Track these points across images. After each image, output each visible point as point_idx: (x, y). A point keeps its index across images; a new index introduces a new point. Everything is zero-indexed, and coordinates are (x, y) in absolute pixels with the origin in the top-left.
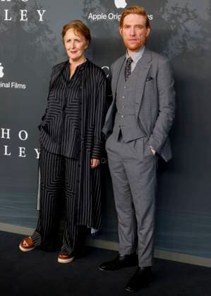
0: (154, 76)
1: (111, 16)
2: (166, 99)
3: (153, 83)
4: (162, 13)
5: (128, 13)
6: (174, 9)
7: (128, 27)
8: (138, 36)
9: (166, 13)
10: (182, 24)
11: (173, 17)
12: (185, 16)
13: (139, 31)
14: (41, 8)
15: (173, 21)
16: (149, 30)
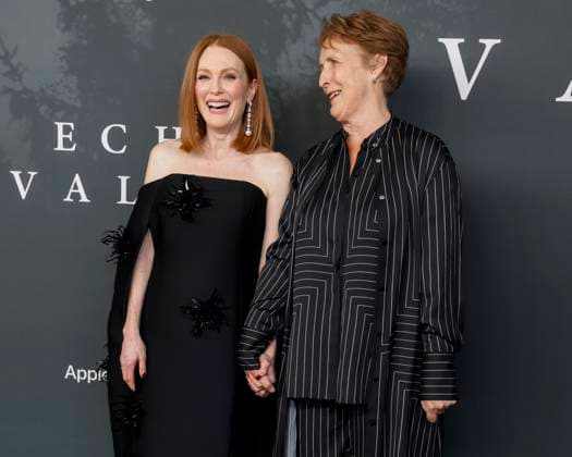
10: (311, 11)
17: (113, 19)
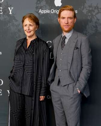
0: (79, 47)
1: (52, 11)
2: (86, 60)
3: (79, 51)
4: (83, 9)
5: (63, 10)
6: (90, 7)
7: (64, 18)
8: (70, 23)
9: (85, 9)
10: (95, 16)
11: (90, 11)
12: (96, 11)
13: (70, 21)
14: (11, 6)
15: (90, 14)
16: (76, 19)
17: (50, 18)
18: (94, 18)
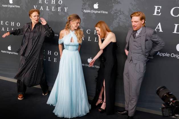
4: (111, 11)
6: (115, 10)
9: (112, 12)
11: (115, 13)
12: (119, 13)
15: (115, 15)
17: (90, 15)
18: (118, 17)
